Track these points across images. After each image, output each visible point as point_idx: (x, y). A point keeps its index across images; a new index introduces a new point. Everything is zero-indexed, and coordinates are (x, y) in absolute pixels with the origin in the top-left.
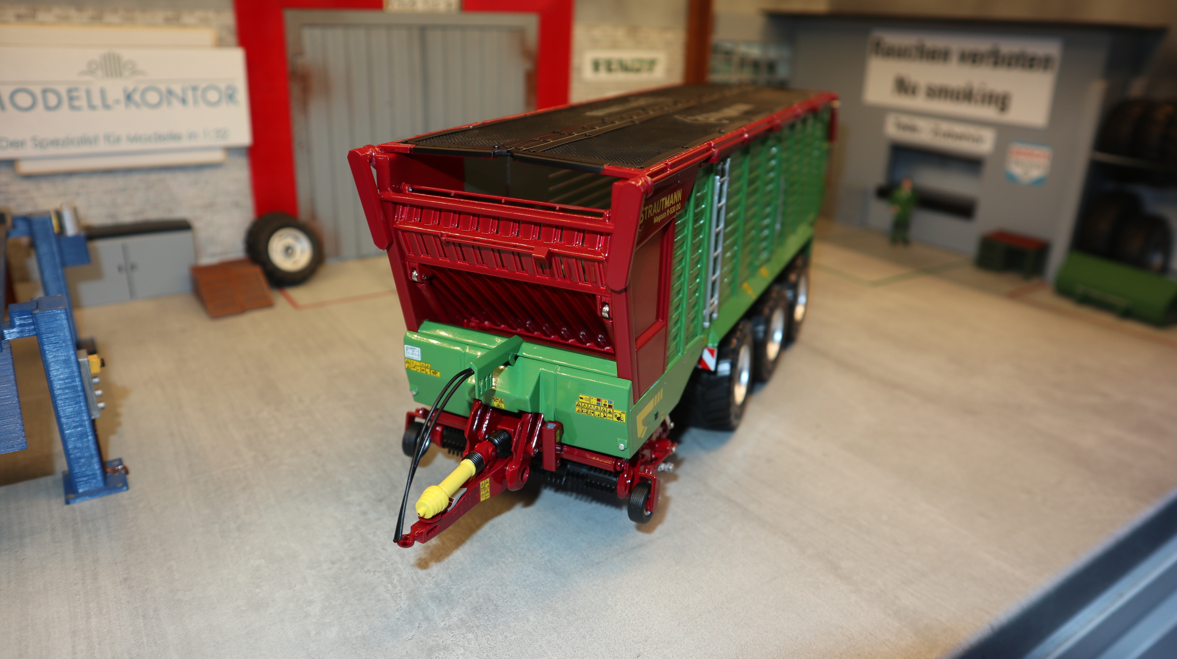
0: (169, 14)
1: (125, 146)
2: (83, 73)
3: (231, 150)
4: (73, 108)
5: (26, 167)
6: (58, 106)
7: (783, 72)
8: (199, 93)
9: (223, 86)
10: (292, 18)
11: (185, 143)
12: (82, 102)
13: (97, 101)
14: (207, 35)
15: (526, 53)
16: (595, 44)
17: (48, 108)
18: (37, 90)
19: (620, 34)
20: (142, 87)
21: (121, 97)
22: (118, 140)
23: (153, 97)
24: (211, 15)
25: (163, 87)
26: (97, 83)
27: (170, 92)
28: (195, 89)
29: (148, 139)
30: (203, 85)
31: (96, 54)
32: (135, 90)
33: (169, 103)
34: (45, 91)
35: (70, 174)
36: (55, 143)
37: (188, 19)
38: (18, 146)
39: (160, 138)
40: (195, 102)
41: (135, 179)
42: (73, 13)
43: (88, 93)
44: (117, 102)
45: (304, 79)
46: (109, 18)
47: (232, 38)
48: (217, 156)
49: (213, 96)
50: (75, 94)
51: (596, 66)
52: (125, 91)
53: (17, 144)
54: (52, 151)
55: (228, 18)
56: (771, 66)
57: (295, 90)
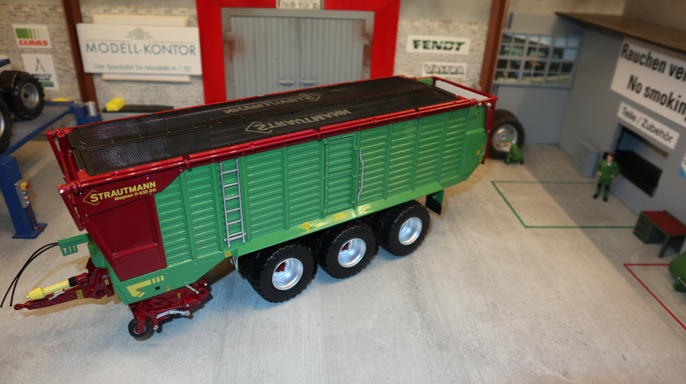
0: (167, 9)
1: (144, 71)
2: (127, 37)
3: (192, 77)
4: (123, 52)
5: (106, 77)
6: (117, 51)
7: (569, 56)
8: (177, 48)
9: (188, 46)
10: (225, 11)
11: (171, 72)
12: (126, 50)
13: (133, 50)
14: (182, 20)
15: (365, 34)
16: (416, 30)
17: (113, 52)
18: (109, 44)
19: (436, 25)
20: (152, 44)
21: (143, 48)
22: (141, 68)
23: (156, 49)
24: (186, 10)
25: (161, 45)
26: (133, 41)
27: (164, 47)
28: (175, 46)
29: (155, 68)
30: (179, 45)
31: (132, 28)
32: (149, 45)
33: (164, 53)
34: (112, 44)
35: (124, 81)
36: (116, 67)
37: (175, 12)
38: (102, 68)
39: (160, 68)
40: (176, 53)
41: (151, 85)
42: (125, 9)
43: (129, 46)
44: (141, 50)
45: (231, 43)
46: (141, 11)
47: (195, 22)
48: (187, 79)
49: (184, 50)
50: (124, 46)
51: (416, 44)
52: (144, 45)
53: (101, 67)
54: (115, 71)
55: (194, 12)
56: (559, 52)
57: (226, 49)
